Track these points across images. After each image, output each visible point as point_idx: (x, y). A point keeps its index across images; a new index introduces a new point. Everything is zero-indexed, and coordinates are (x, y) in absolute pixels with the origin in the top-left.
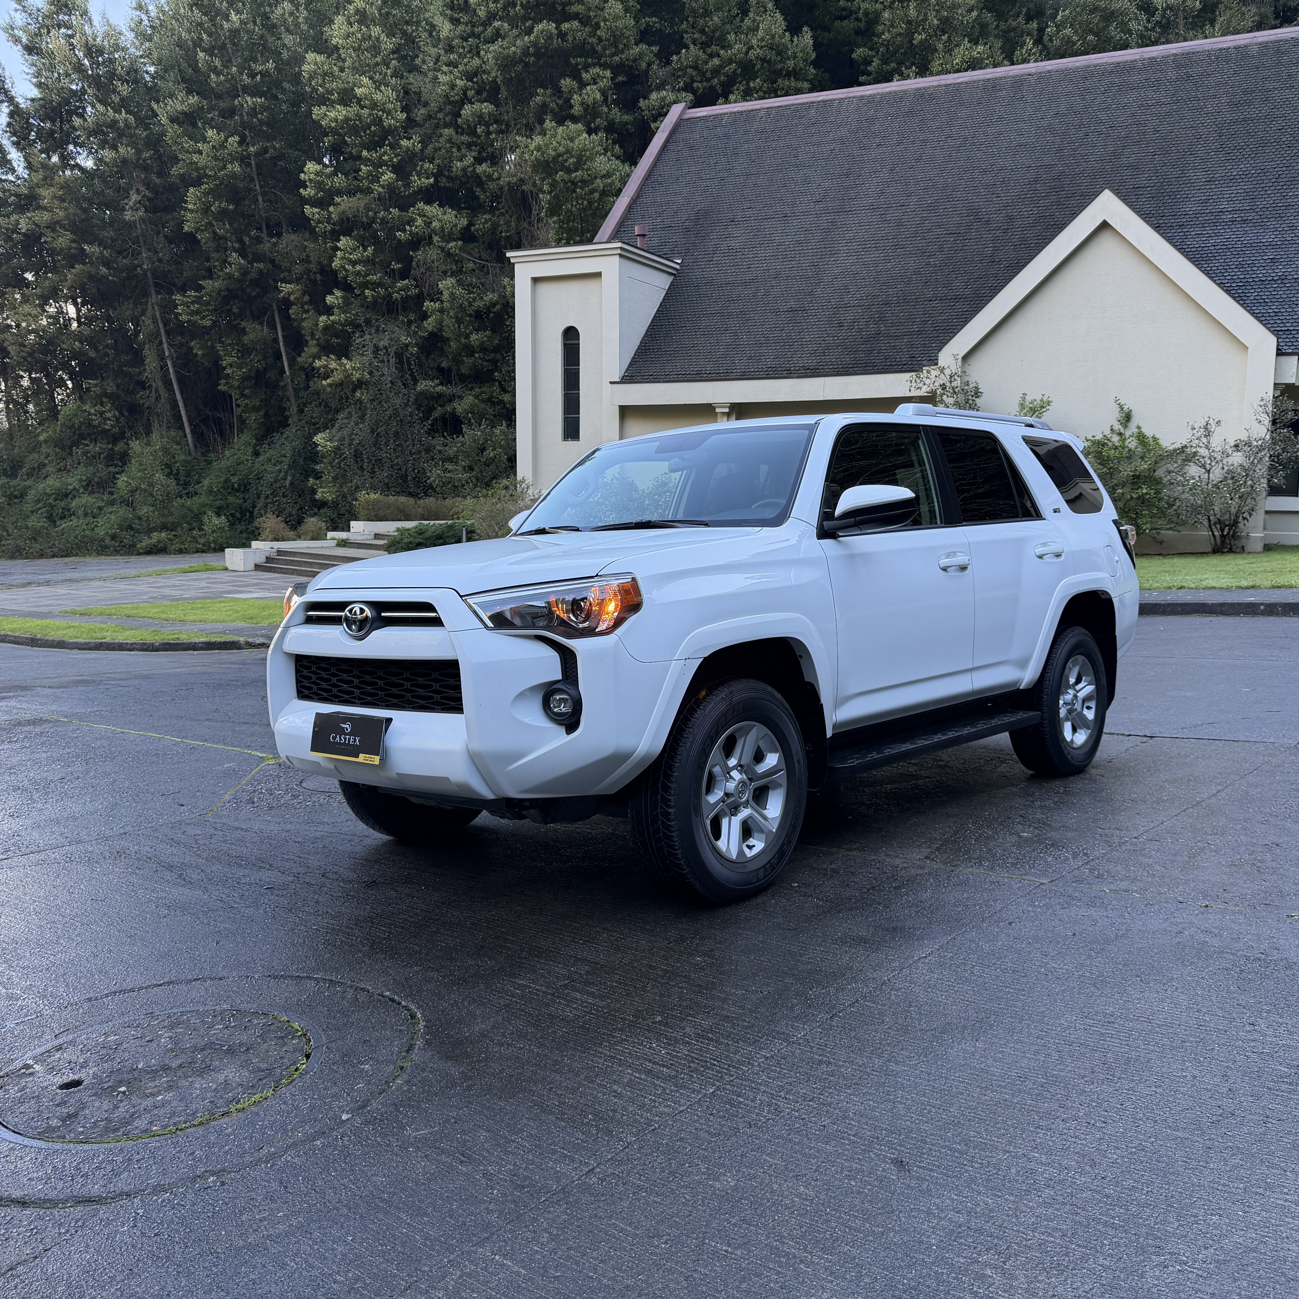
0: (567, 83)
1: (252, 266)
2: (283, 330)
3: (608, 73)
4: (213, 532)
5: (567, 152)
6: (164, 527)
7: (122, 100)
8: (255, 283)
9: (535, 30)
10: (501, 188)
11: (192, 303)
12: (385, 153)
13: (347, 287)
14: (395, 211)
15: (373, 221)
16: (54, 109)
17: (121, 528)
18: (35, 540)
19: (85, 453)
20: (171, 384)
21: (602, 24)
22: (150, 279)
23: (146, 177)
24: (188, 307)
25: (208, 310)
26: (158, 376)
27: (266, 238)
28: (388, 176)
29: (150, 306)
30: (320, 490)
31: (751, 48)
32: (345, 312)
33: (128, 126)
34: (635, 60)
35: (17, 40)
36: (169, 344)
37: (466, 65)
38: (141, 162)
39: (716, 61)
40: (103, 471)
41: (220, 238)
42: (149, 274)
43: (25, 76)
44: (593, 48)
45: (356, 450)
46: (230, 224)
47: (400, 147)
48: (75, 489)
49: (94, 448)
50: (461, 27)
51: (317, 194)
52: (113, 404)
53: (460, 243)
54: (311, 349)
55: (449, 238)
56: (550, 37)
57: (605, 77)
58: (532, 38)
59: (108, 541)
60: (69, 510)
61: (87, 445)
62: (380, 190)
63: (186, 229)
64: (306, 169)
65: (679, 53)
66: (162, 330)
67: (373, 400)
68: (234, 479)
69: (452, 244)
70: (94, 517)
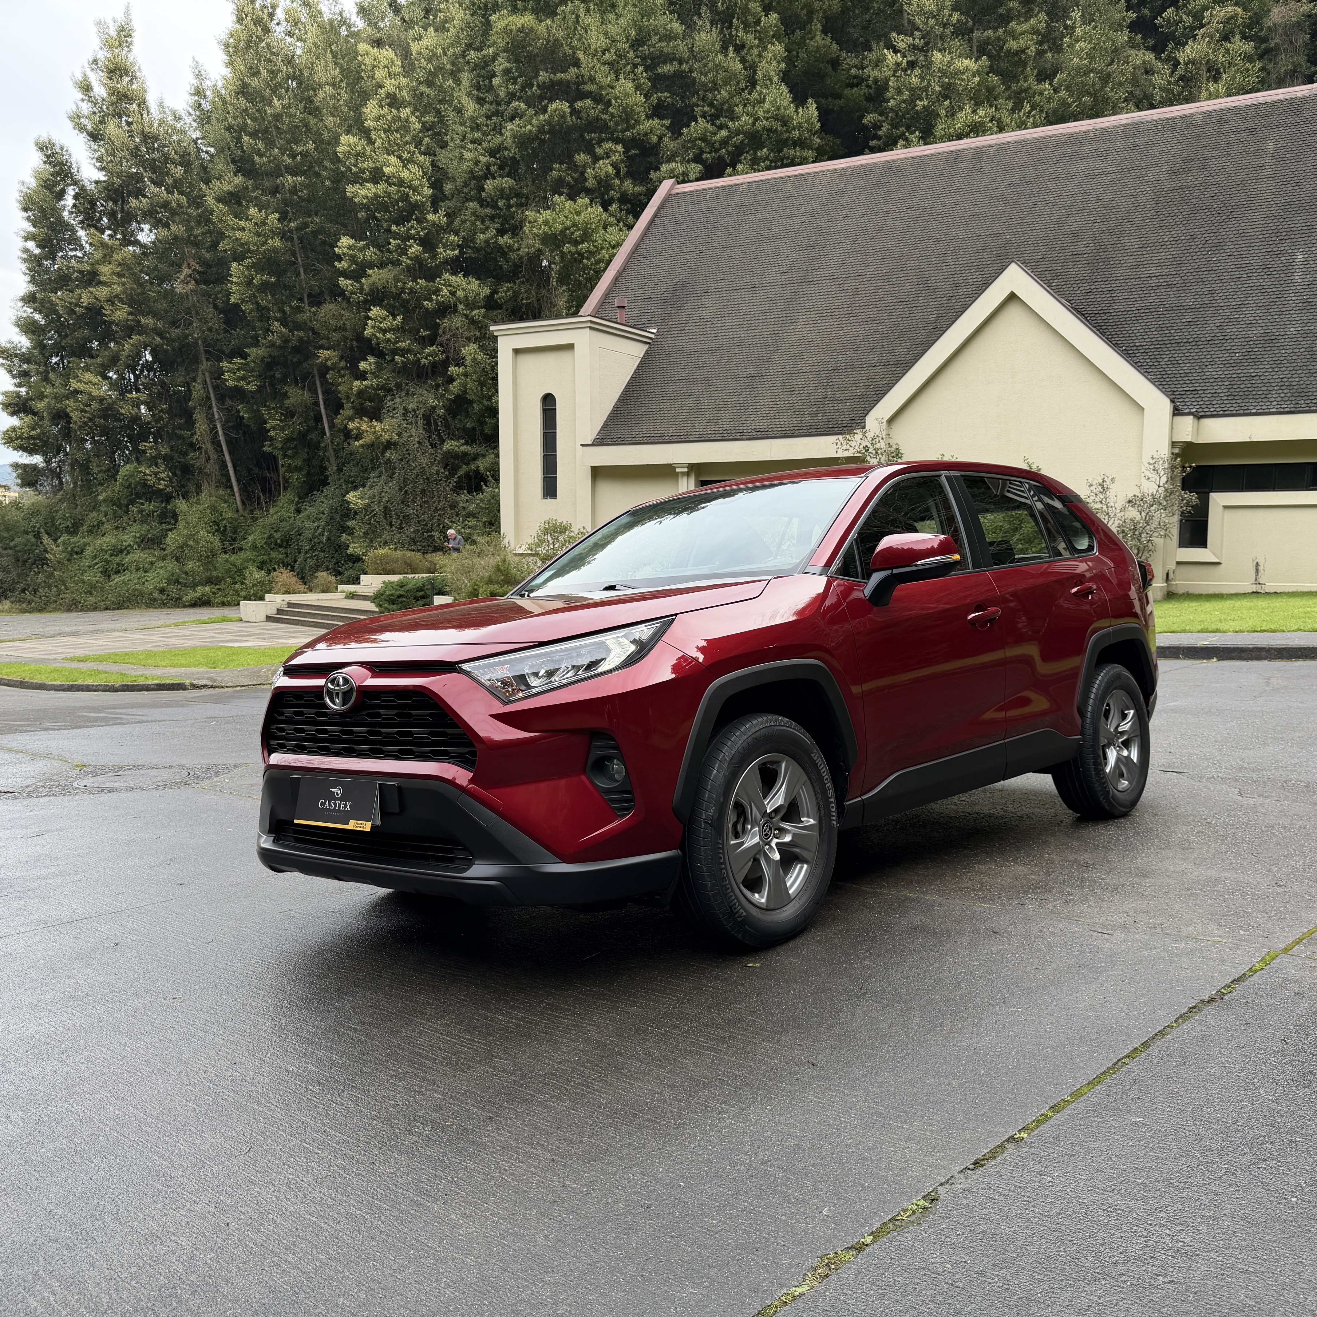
0: (581, 158)
1: (293, 335)
2: (323, 395)
3: (620, 148)
4: (253, 586)
5: (574, 225)
6: (209, 581)
7: (175, 181)
8: (296, 350)
9: (549, 109)
10: (521, 258)
11: (238, 369)
12: (412, 227)
13: (380, 354)
14: (422, 282)
15: (403, 291)
16: (116, 191)
17: (169, 582)
18: (91, 594)
19: (141, 511)
20: (221, 447)
21: (613, 102)
22: (201, 347)
23: (197, 252)
24: (235, 373)
25: (253, 376)
26: (207, 439)
27: (307, 307)
28: (415, 249)
29: (200, 372)
30: (352, 545)
31: (757, 119)
32: (377, 377)
33: (180, 205)
34: (646, 134)
35: (82, 128)
36: (219, 408)
37: (489, 142)
38: (192, 238)
39: (724, 133)
40: (156, 528)
41: (263, 309)
42: (200, 342)
43: (89, 161)
44: (606, 124)
45: (385, 507)
46: (273, 295)
47: (427, 221)
48: (130, 545)
49: (148, 507)
50: (487, 106)
51: (350, 266)
52: (166, 466)
53: (483, 310)
54: (347, 412)
55: (471, 306)
56: (563, 116)
57: (617, 151)
58: (547, 117)
59: (156, 595)
60: (123, 565)
61: (143, 504)
62: (409, 262)
63: (232, 300)
64: (339, 244)
65: (689, 126)
66: (212, 395)
67: (402, 460)
68: (277, 535)
69: (475, 312)
70: (146, 572)
